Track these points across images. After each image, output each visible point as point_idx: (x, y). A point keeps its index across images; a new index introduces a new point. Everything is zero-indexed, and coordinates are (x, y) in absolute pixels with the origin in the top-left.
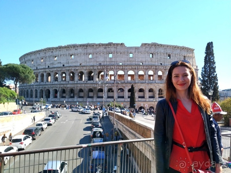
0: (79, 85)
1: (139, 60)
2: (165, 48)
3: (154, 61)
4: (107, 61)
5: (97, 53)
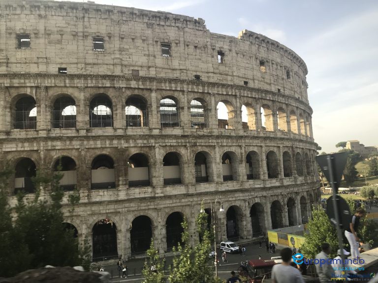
1: (241, 75)
2: (282, 53)
3: (268, 81)
4: (158, 65)
5: (123, 38)
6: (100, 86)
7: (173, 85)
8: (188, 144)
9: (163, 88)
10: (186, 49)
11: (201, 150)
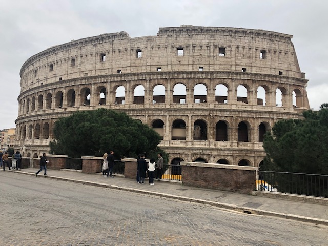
0: (54, 116)
1: (154, 64)
2: (210, 34)
3: (186, 63)
4: (97, 68)
5: (82, 57)
6: (70, 85)
9: (97, 82)
10: (113, 54)
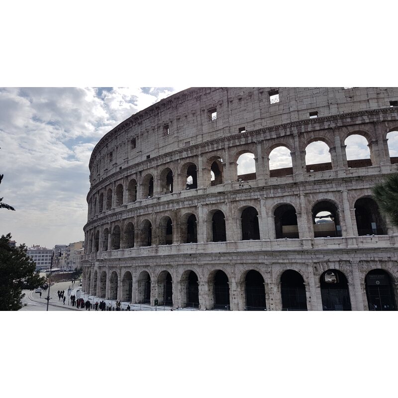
0: (142, 212)
4: (204, 131)
5: (179, 119)
6: (164, 162)
7: (215, 146)
8: (226, 200)
9: (207, 151)
10: (230, 106)
11: (244, 205)
